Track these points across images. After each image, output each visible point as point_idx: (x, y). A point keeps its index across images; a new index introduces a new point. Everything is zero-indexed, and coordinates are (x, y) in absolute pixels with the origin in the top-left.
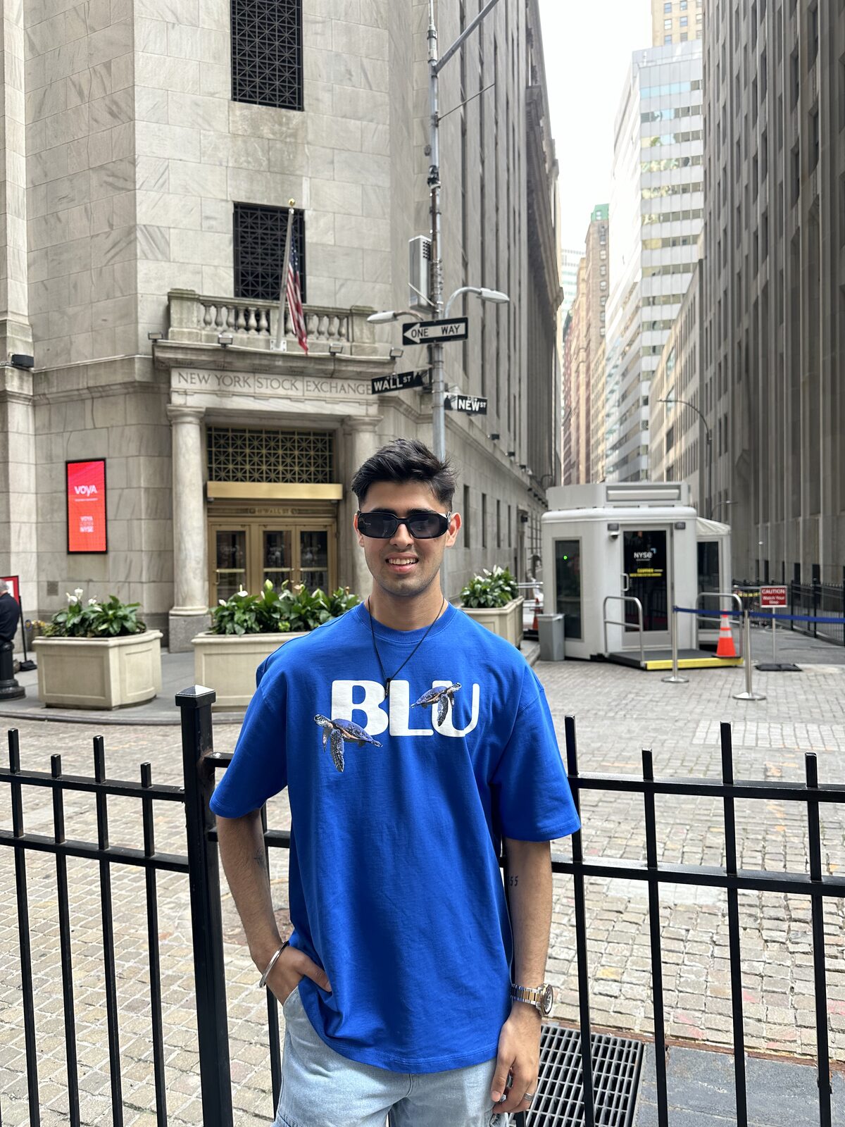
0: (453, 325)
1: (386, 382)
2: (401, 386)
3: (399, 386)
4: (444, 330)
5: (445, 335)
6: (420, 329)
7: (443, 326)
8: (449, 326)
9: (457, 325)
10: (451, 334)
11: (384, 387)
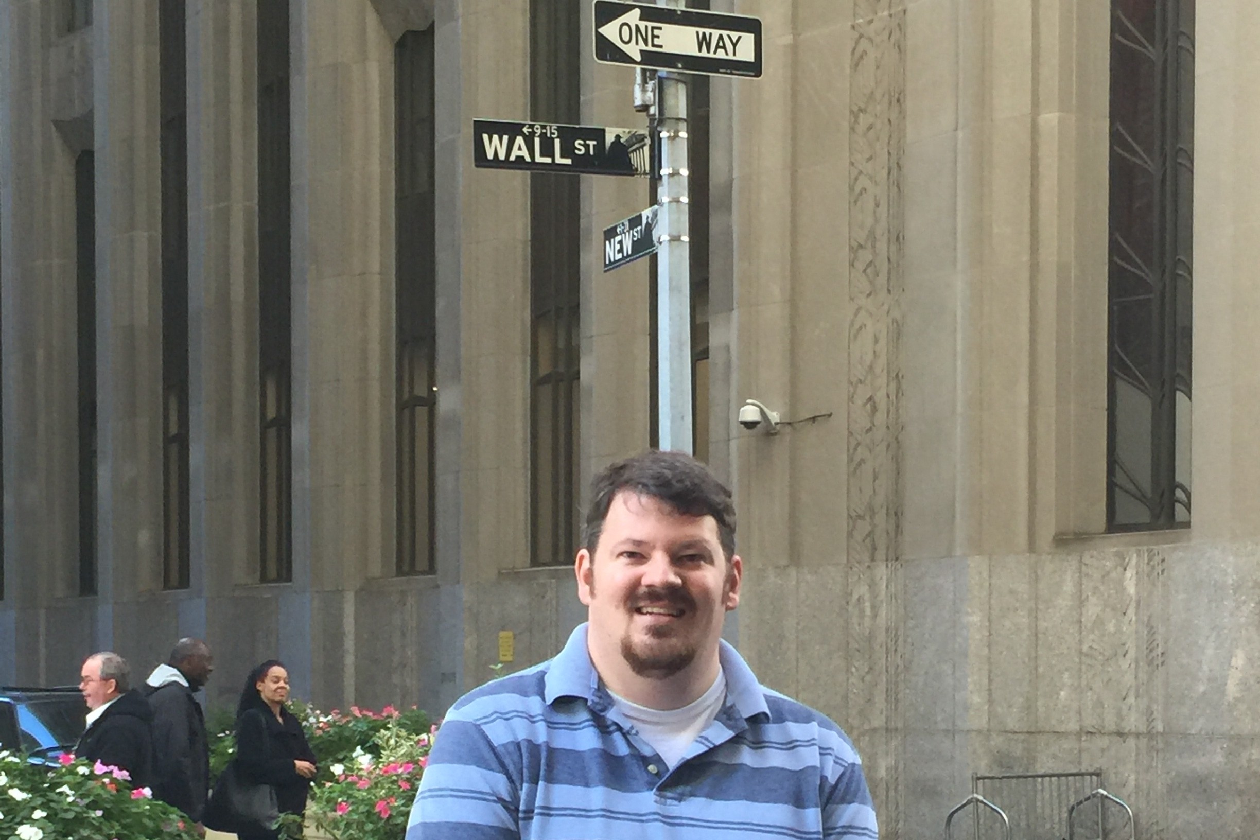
0: (725, 33)
1: (520, 140)
2: (568, 161)
3: (559, 160)
4: (703, 41)
5: (704, 53)
6: (642, 25)
7: (701, 30)
8: (716, 33)
9: (735, 35)
10: (721, 54)
11: (515, 153)
